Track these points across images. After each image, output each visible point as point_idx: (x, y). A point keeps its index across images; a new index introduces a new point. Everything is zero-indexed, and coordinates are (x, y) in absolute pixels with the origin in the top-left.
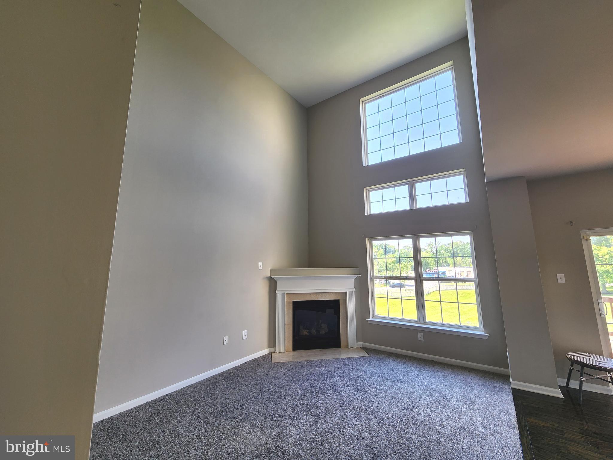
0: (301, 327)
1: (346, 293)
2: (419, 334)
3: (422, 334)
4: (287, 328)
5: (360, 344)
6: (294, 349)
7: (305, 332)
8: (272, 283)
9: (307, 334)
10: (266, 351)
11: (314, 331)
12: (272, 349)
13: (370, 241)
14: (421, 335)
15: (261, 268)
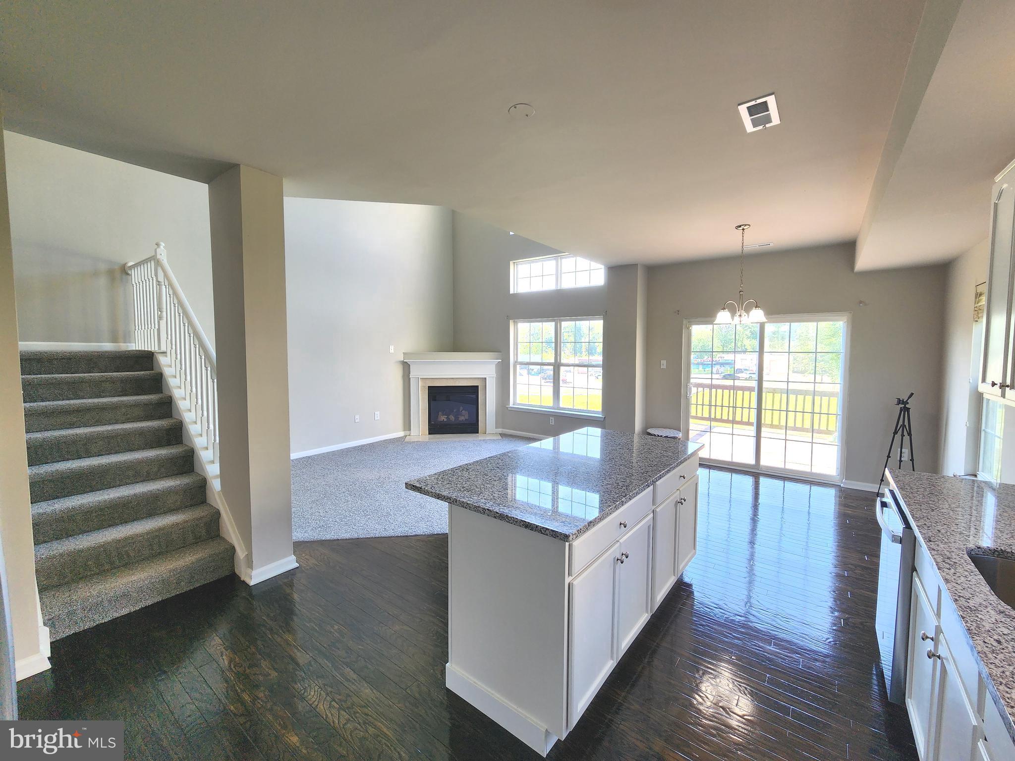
0: (440, 413)
1: (485, 378)
2: (551, 418)
3: (553, 418)
4: (421, 412)
5: (500, 430)
6: (429, 434)
7: (443, 418)
8: (406, 367)
9: (445, 420)
10: (401, 434)
11: (453, 417)
12: (408, 433)
13: (515, 323)
14: (552, 420)
15: (392, 351)
